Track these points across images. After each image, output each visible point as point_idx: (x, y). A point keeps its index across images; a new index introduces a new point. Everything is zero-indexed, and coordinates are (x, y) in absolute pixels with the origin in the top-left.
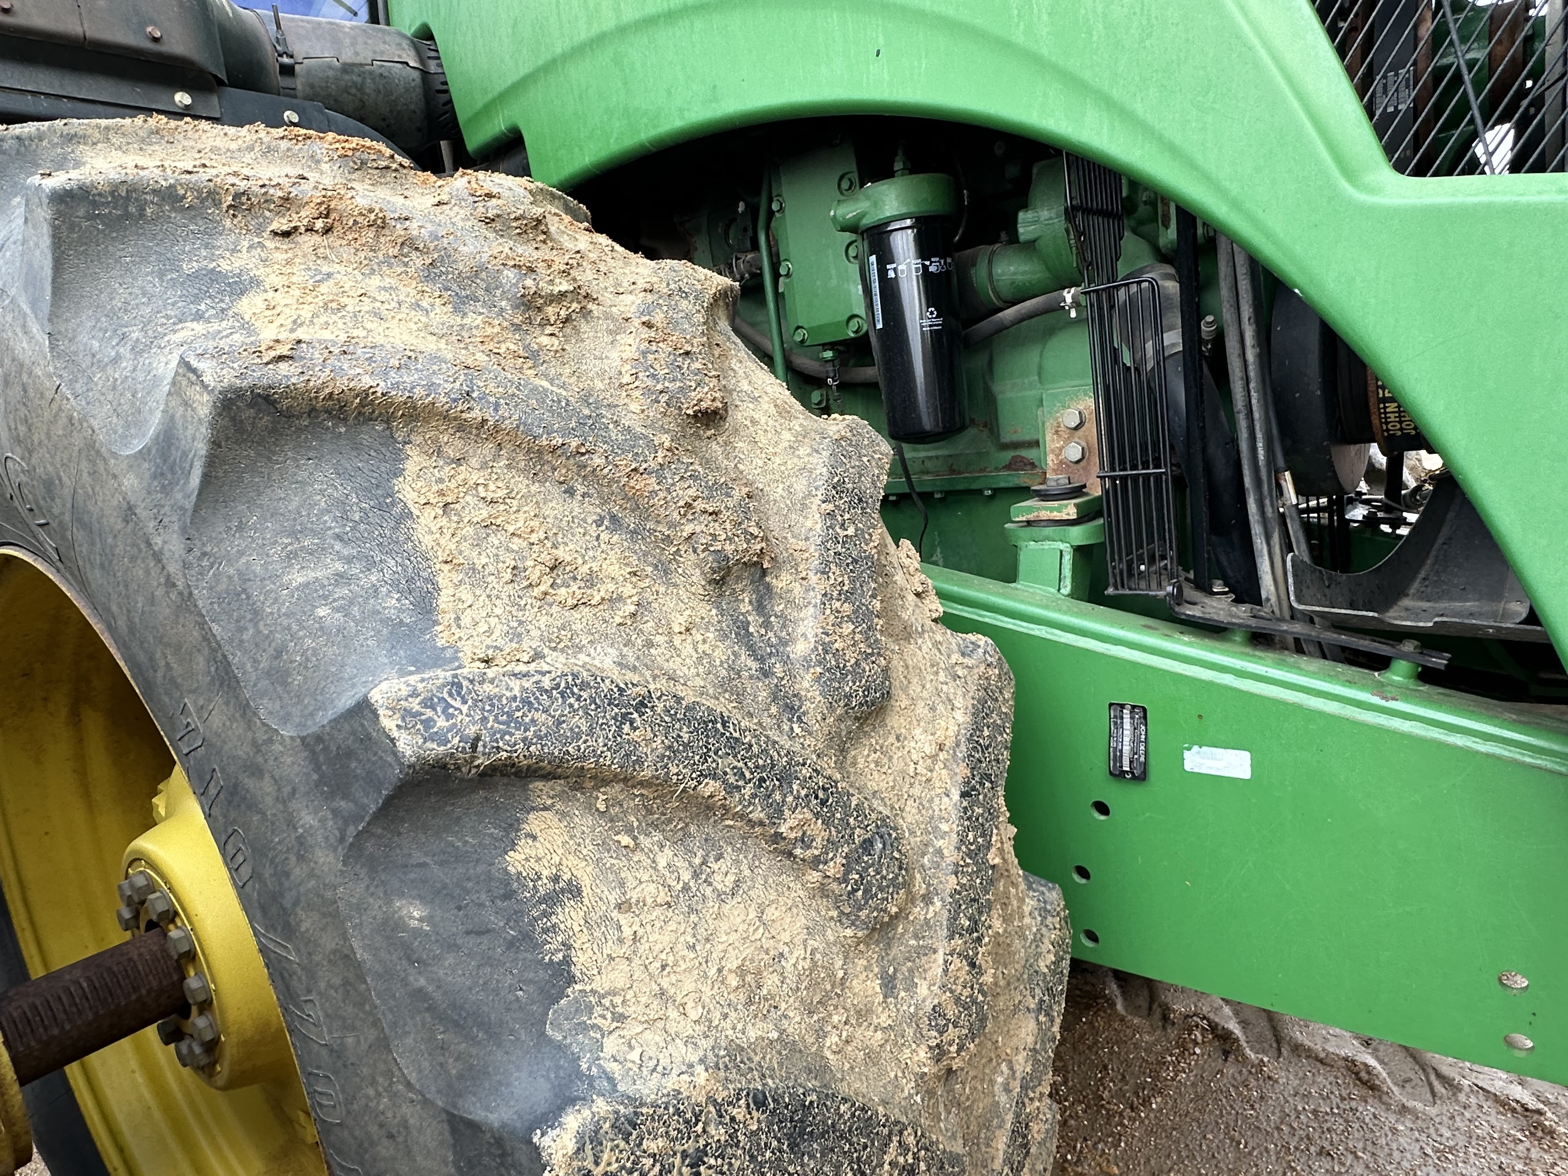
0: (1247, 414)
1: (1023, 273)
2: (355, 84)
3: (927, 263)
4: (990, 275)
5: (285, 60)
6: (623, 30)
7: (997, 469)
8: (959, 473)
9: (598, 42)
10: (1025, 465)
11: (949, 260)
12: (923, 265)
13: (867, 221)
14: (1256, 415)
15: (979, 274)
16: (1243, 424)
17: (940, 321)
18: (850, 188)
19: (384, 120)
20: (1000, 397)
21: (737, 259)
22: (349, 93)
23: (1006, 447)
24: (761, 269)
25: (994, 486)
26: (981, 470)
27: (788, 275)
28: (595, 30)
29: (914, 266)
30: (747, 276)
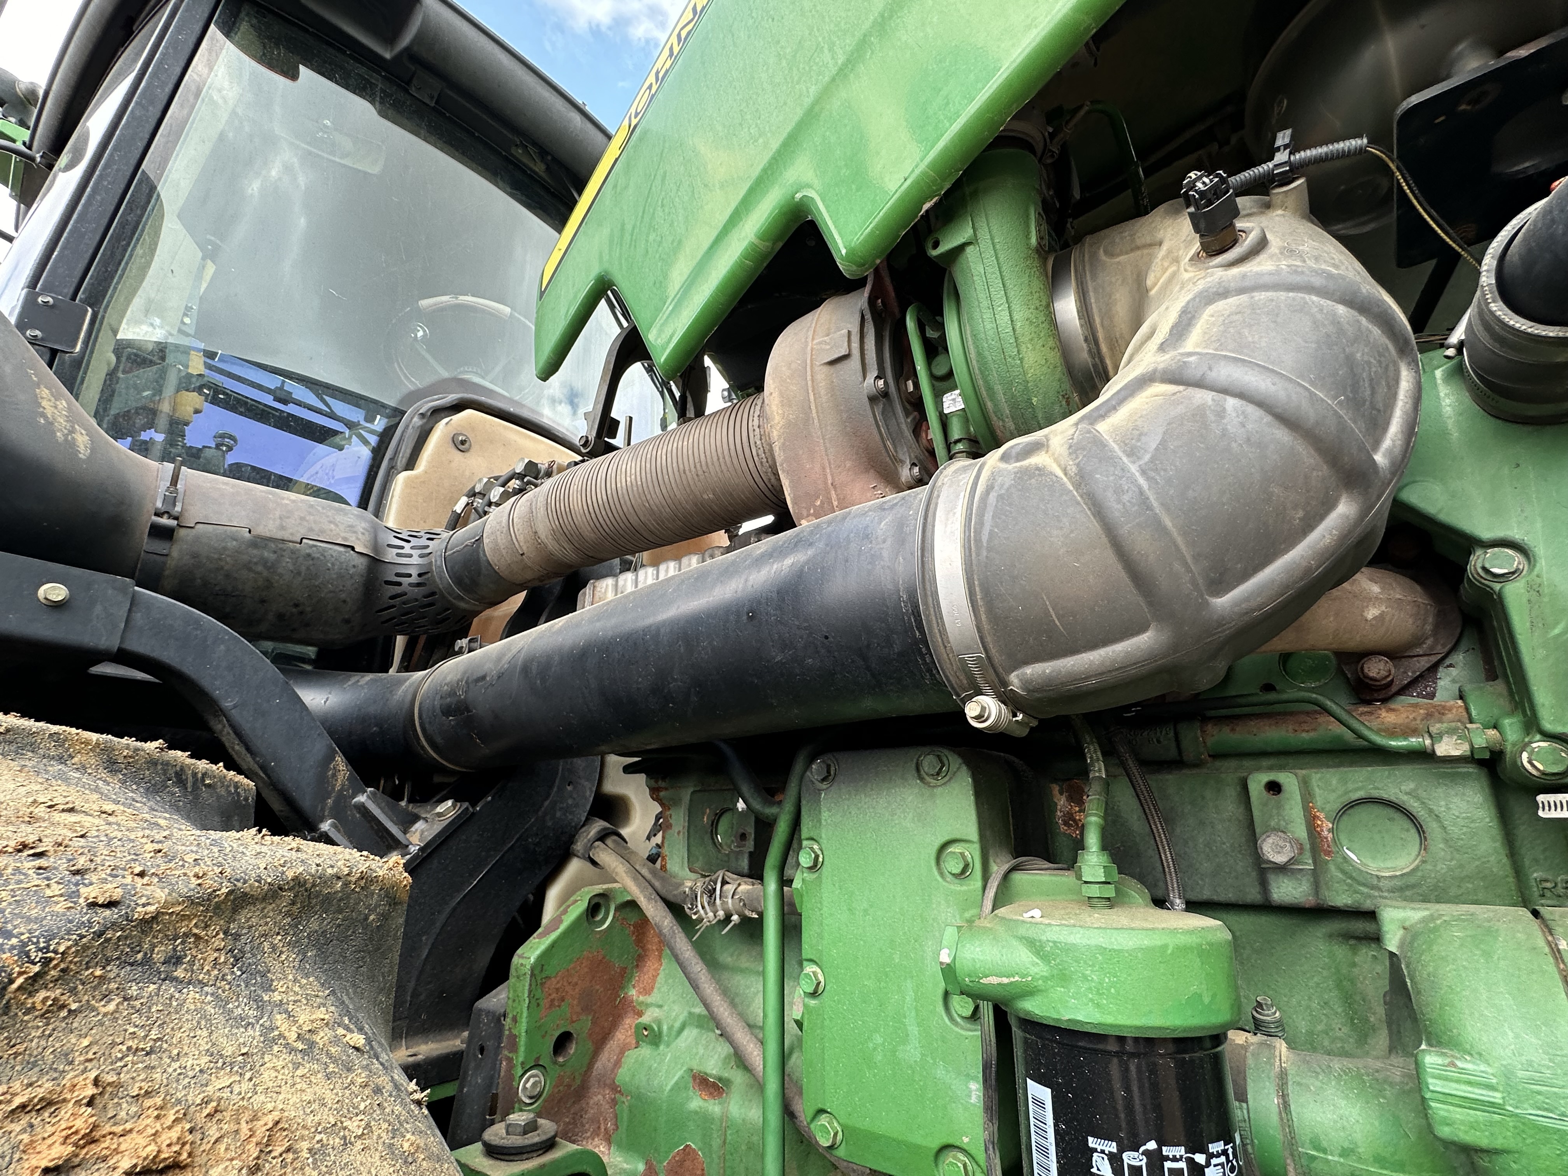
2: (264, 562)
3: (1200, 1158)
5: (165, 521)
12: (1191, 1162)
18: (961, 872)
19: (296, 605)
21: (724, 883)
22: (250, 570)
24: (761, 915)
27: (815, 993)
29: (1168, 1165)
30: (735, 918)
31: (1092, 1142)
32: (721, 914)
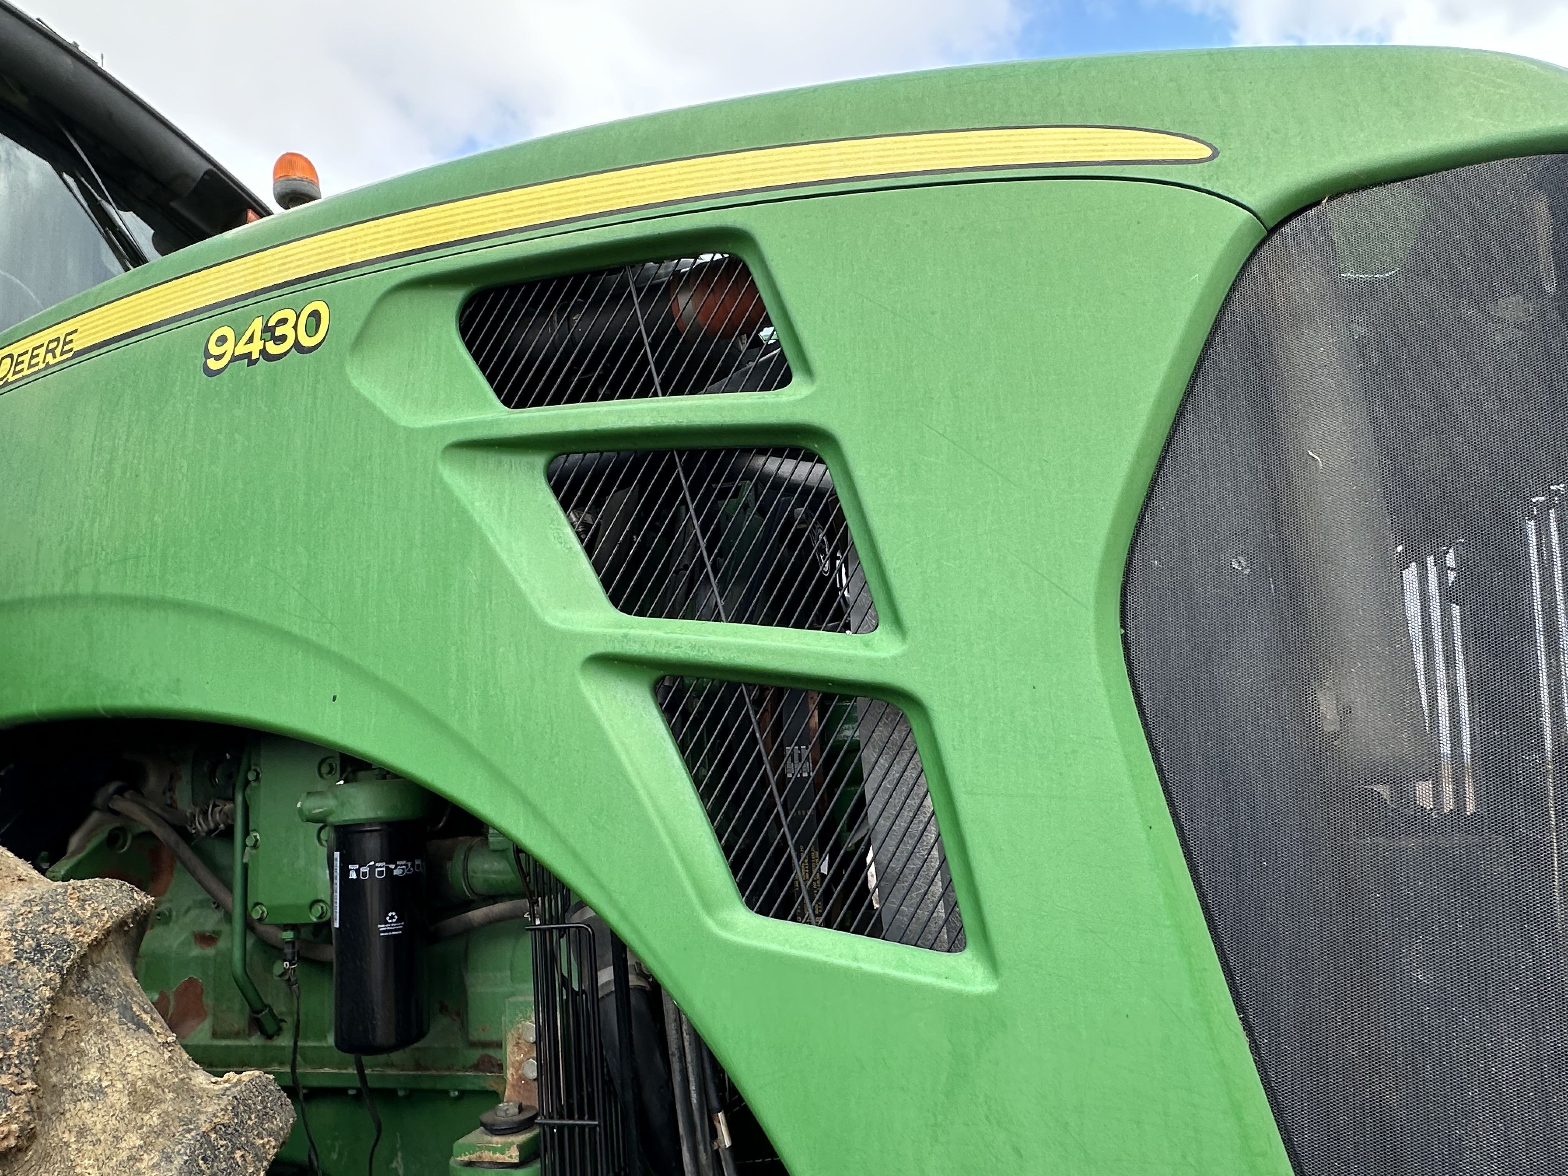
0: (680, 1058)
1: (495, 873)
3: (392, 866)
4: (465, 869)
6: (98, 599)
7: (465, 1069)
8: (426, 1069)
9: (71, 600)
10: (493, 1066)
11: (417, 862)
12: (387, 868)
13: (332, 819)
14: (689, 1059)
15: (454, 869)
16: (676, 1066)
17: (400, 926)
18: (330, 773)
20: (470, 990)
21: (215, 806)
23: (473, 1045)
24: (234, 821)
25: (461, 1088)
26: (449, 1068)
27: (255, 846)
28: (70, 589)
29: (377, 869)
30: (222, 826)
31: (350, 867)
32: (212, 825)
